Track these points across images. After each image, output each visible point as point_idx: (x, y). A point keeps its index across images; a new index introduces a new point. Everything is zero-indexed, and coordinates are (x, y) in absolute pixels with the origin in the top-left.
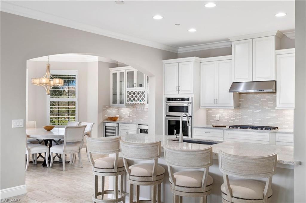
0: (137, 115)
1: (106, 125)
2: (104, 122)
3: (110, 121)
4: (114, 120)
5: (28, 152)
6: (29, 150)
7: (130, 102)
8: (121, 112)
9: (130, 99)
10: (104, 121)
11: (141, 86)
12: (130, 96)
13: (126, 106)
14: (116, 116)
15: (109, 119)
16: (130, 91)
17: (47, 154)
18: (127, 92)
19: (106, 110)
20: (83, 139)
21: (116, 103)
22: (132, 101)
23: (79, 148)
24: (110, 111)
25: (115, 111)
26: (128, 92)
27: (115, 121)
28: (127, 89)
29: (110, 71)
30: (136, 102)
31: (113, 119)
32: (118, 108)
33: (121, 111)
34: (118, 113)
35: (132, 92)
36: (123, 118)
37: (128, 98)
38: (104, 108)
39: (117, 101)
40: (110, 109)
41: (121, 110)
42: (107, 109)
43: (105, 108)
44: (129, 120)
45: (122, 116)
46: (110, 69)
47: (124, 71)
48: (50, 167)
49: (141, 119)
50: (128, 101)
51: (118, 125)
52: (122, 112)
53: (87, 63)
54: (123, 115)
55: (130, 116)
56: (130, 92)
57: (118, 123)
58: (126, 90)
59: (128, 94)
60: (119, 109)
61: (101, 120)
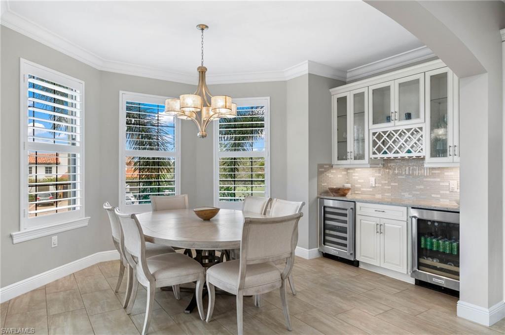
0: (392, 184)
1: (325, 205)
2: (322, 197)
3: (334, 196)
4: (342, 193)
5: (149, 282)
6: (152, 278)
7: (379, 156)
8: (354, 178)
9: (379, 150)
10: (321, 195)
11: (409, 116)
12: (380, 143)
13: (369, 166)
14: (344, 186)
15: (332, 192)
16: (379, 131)
17: (200, 285)
18: (371, 134)
19: (324, 175)
20: (291, 253)
21: (346, 159)
22: (385, 153)
23: (281, 275)
24: (332, 176)
25: (341, 176)
26: (374, 134)
27: (344, 195)
28: (372, 126)
29: (330, 95)
30: (396, 155)
31: (340, 192)
32: (348, 169)
33: (354, 176)
34: (347, 179)
35: (385, 133)
36: (359, 189)
37: (374, 146)
38: (320, 170)
39: (349, 154)
40: (332, 171)
41: (354, 174)
42: (326, 171)
43: (323, 170)
44: (374, 195)
45: (356, 186)
46: (331, 90)
47: (365, 90)
48: (207, 320)
49: (405, 192)
50: (374, 153)
51: (355, 205)
52: (357, 178)
53: (285, 82)
54: (360, 183)
55: (375, 186)
56: (380, 133)
57: (354, 202)
58: (369, 130)
59: (374, 138)
60: (348, 171)
61: (316, 195)
